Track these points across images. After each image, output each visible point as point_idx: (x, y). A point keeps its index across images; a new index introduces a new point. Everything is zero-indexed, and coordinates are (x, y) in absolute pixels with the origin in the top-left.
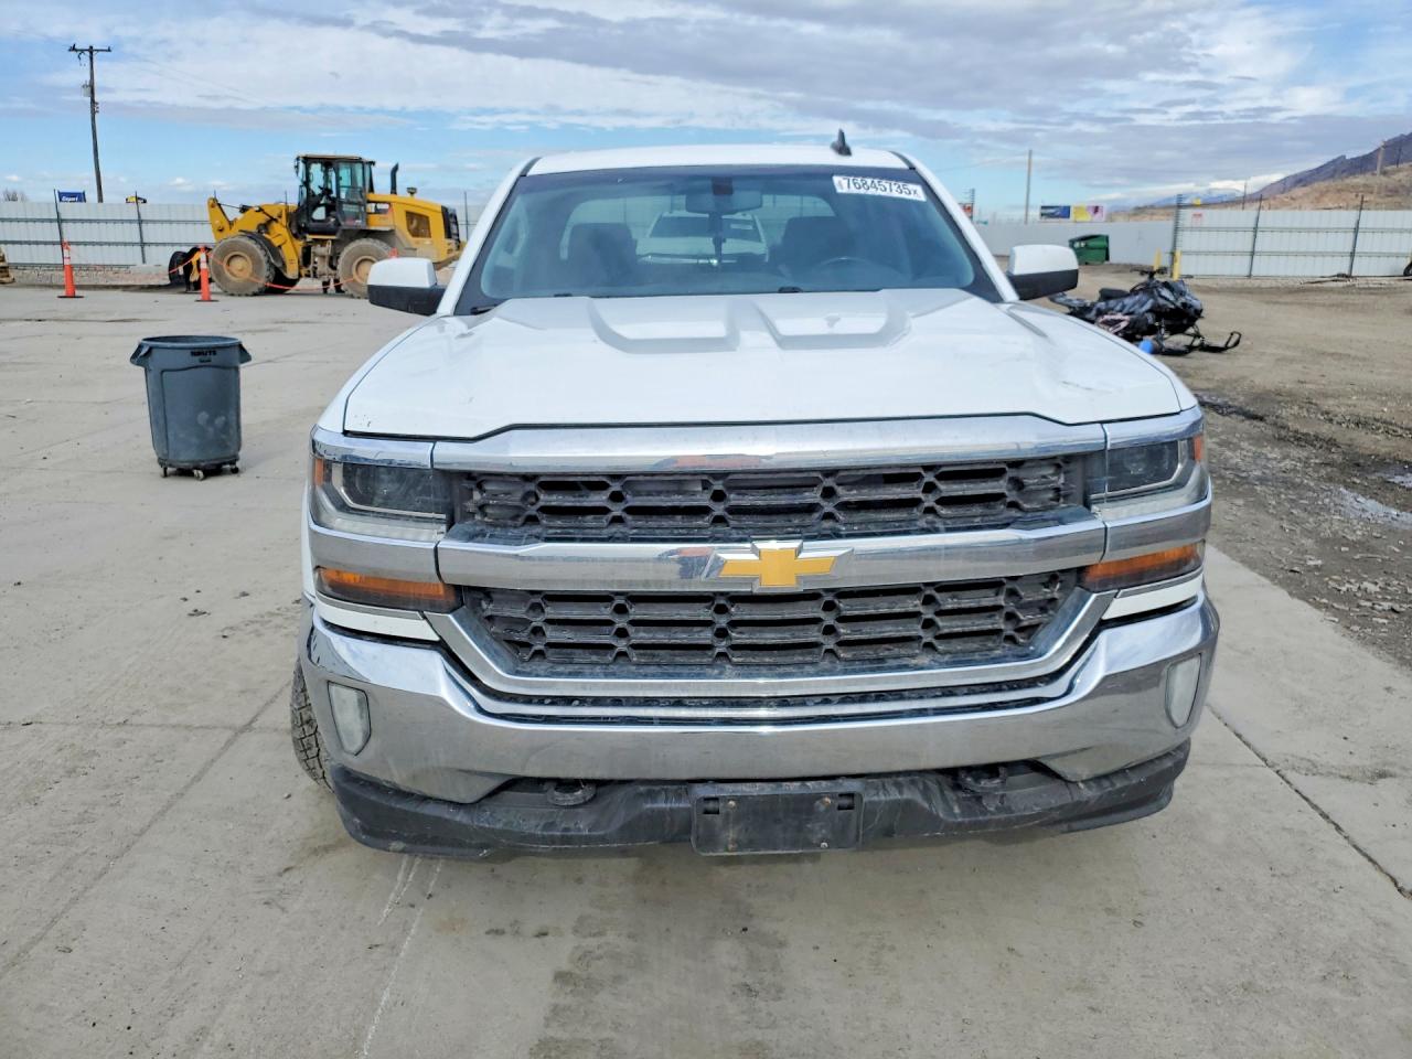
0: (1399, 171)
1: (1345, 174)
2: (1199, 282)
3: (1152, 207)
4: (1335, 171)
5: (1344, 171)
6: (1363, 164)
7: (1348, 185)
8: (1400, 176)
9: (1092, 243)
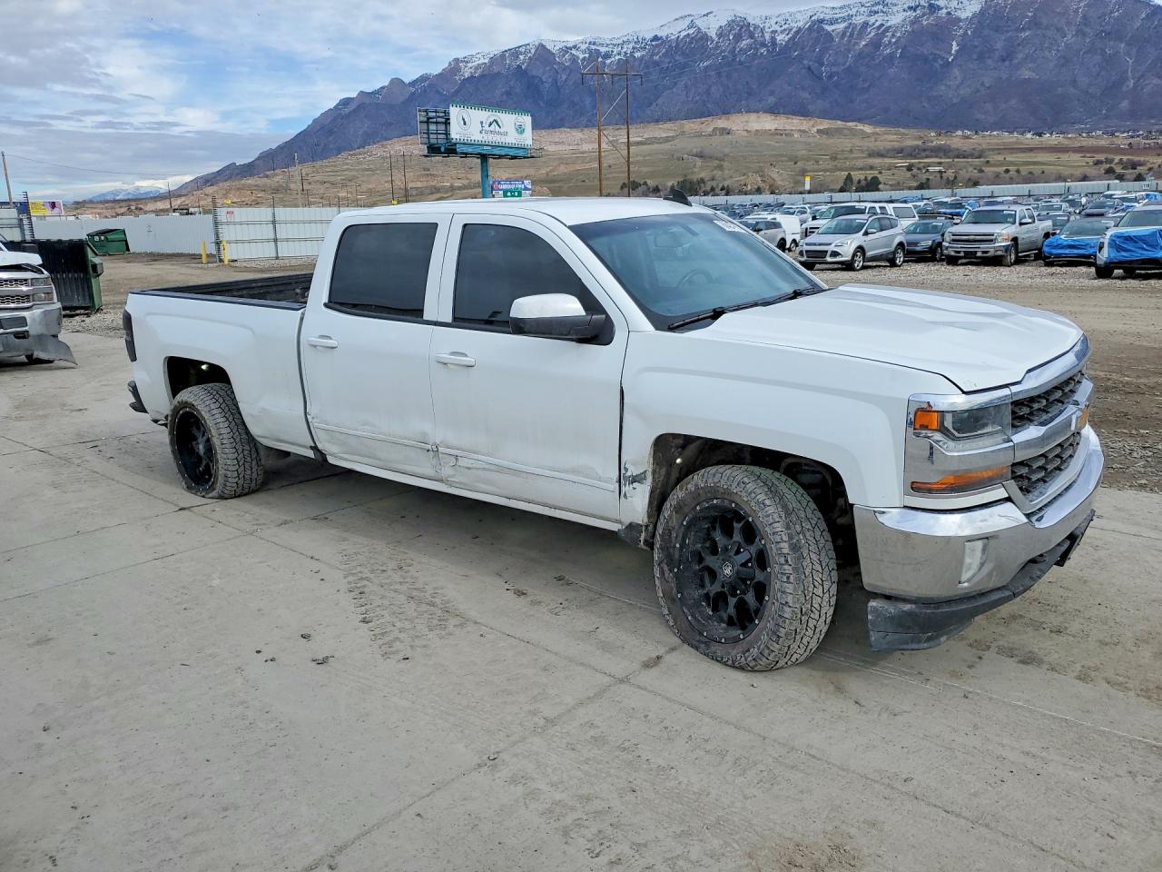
0: (276, 175)
1: (239, 177)
2: (244, 264)
3: (91, 202)
4: (232, 174)
5: (238, 174)
6: (248, 170)
7: (243, 185)
8: (277, 179)
9: (111, 237)
